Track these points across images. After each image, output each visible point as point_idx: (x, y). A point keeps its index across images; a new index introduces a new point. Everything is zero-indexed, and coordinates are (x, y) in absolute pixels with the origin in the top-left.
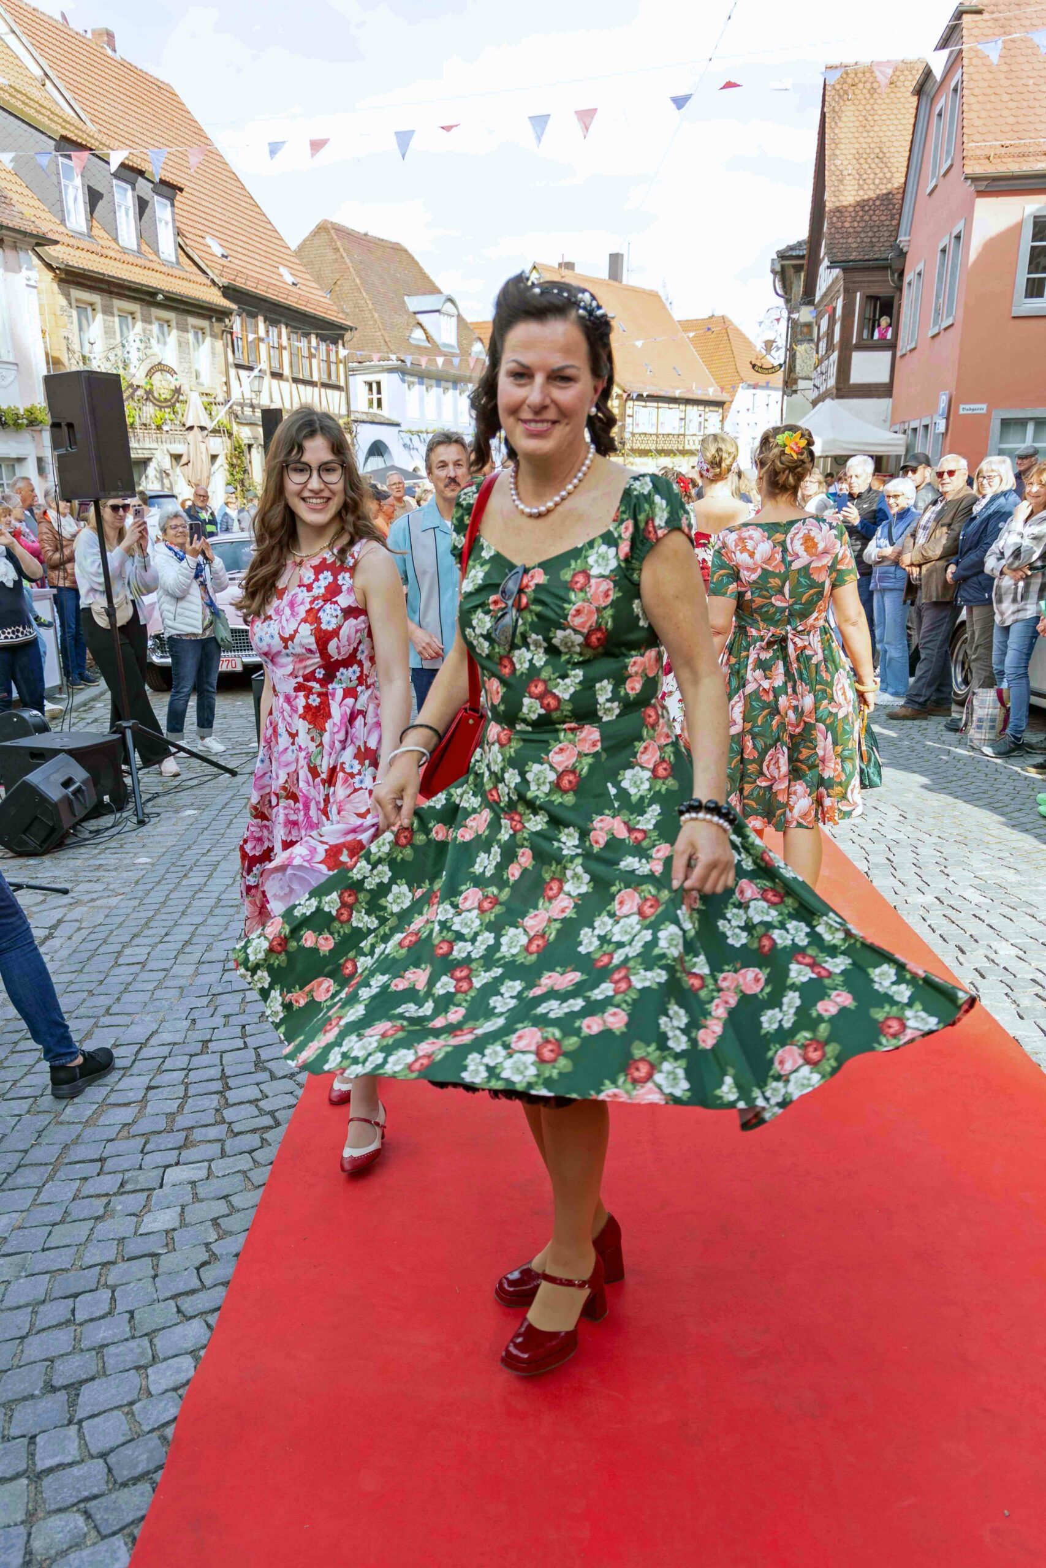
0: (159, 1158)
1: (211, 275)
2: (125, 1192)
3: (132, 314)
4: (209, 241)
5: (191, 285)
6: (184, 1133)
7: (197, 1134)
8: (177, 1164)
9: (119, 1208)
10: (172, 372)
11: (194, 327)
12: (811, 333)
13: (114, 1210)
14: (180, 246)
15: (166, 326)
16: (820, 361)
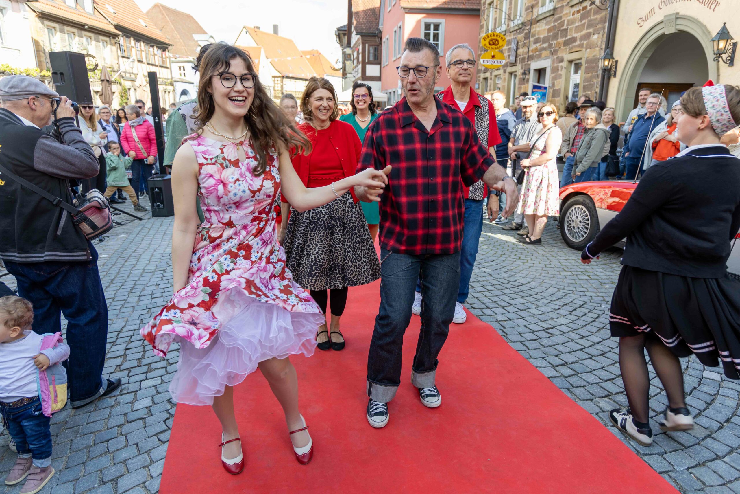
0: (137, 378)
1: (109, 20)
2: (123, 394)
3: (73, 33)
4: (107, 6)
5: (100, 23)
6: (147, 366)
7: (154, 366)
8: (146, 379)
9: (121, 401)
10: (93, 57)
11: (102, 40)
12: (350, 57)
13: (119, 402)
14: (95, 8)
15: (89, 39)
16: (355, 67)
